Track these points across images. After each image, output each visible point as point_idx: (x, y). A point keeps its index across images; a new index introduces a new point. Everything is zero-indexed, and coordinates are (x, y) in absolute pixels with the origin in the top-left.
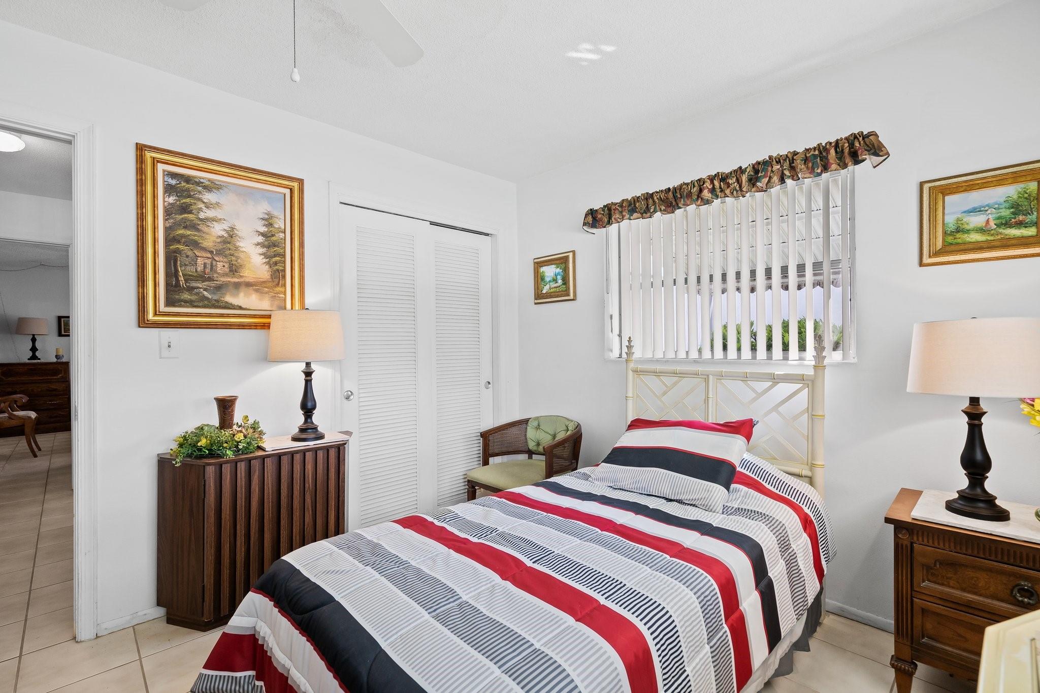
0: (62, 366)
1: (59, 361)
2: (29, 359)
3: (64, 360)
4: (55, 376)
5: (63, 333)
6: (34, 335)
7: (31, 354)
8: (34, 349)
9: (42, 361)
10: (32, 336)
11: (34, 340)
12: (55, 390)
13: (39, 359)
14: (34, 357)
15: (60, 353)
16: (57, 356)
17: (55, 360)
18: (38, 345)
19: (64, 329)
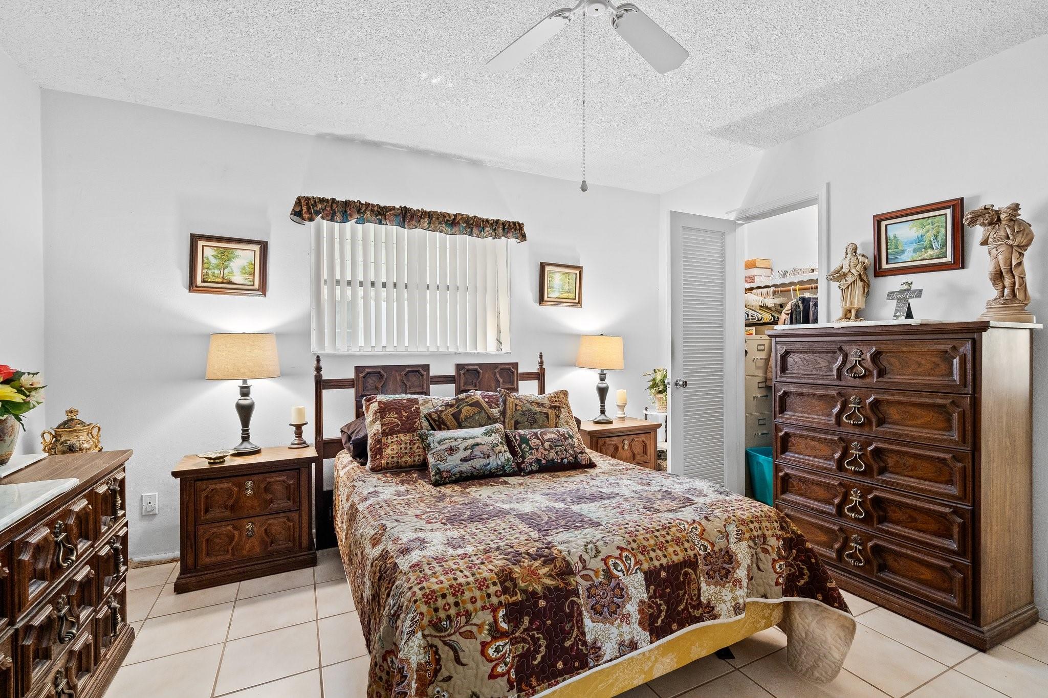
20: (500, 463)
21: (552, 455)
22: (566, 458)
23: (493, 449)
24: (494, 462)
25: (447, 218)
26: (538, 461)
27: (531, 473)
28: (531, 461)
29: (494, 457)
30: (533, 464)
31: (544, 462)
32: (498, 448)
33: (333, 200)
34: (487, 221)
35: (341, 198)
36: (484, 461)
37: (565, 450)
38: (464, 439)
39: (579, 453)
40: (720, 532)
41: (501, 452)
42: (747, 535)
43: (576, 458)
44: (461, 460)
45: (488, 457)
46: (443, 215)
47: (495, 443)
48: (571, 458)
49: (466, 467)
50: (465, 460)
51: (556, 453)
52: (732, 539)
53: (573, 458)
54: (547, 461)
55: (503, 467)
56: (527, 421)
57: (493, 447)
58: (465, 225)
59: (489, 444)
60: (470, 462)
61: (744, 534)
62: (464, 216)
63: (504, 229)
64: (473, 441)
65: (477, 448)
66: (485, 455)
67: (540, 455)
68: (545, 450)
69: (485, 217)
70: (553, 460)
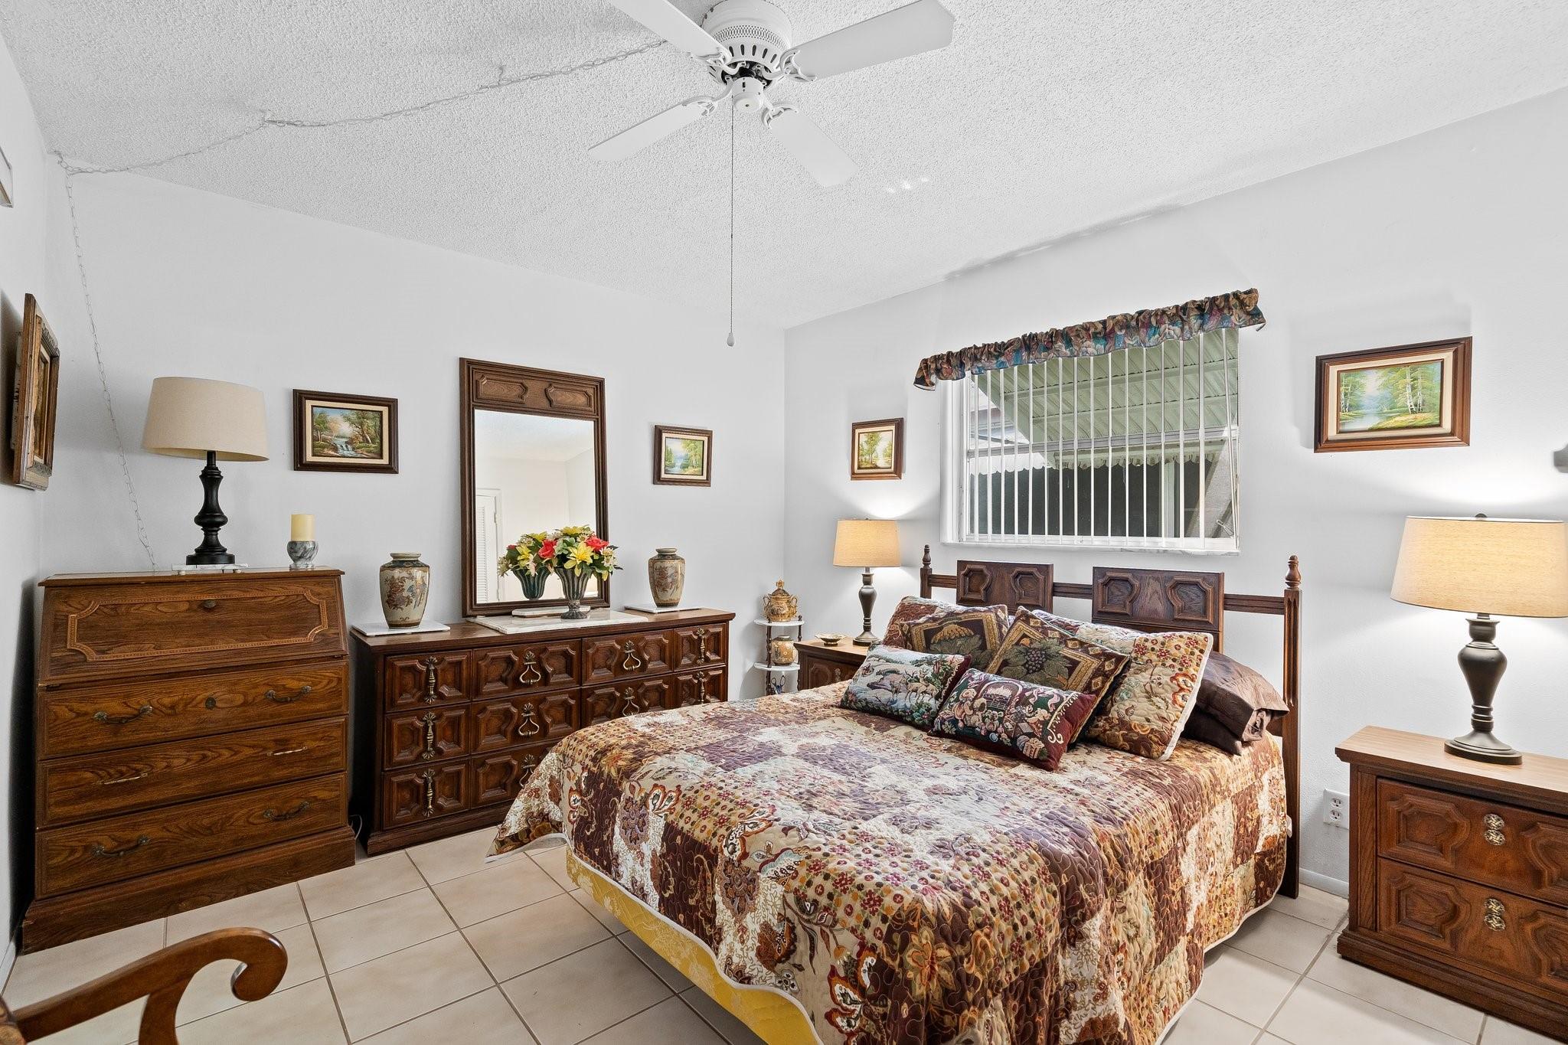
0: (318, 589)
1: (302, 565)
2: (191, 560)
3: (317, 563)
4: (294, 633)
5: (309, 458)
6: (211, 456)
7: (197, 537)
8: (210, 518)
9: (243, 564)
10: (204, 463)
11: (211, 479)
12: (300, 695)
13: (231, 559)
14: (209, 551)
15: (307, 536)
16: (295, 549)
17: (282, 563)
18: (225, 499)
19: (314, 439)
20: (908, 705)
21: (976, 720)
22: (996, 732)
23: (907, 684)
24: (904, 701)
25: (1092, 330)
26: (954, 722)
27: (940, 734)
28: (945, 717)
29: (905, 694)
30: (946, 723)
31: (961, 724)
32: (916, 685)
33: (950, 354)
34: (1164, 312)
35: (956, 349)
36: (889, 695)
37: (1001, 720)
38: (887, 661)
39: (1026, 734)
40: (769, 848)
41: (916, 691)
42: (795, 884)
43: (1014, 740)
44: (868, 685)
45: (896, 692)
46: (1086, 328)
47: (916, 677)
48: (1004, 736)
49: (871, 695)
50: (872, 686)
51: (984, 718)
52: (770, 871)
53: (1009, 737)
54: (965, 725)
55: (912, 712)
56: (1024, 665)
57: (910, 681)
58: (1124, 332)
59: (906, 676)
60: (875, 691)
61: (794, 878)
62: (1119, 318)
63: (1202, 316)
64: (892, 666)
65: (891, 676)
66: (893, 687)
67: (959, 714)
68: (971, 708)
69: (1161, 306)
70: (973, 728)
